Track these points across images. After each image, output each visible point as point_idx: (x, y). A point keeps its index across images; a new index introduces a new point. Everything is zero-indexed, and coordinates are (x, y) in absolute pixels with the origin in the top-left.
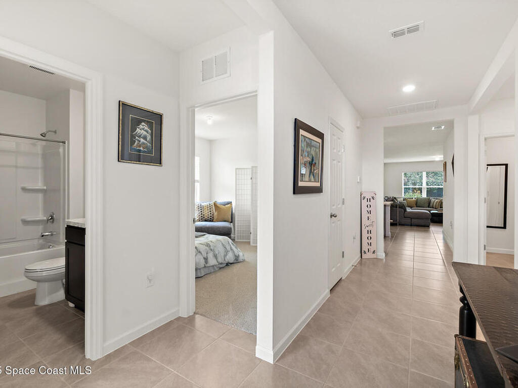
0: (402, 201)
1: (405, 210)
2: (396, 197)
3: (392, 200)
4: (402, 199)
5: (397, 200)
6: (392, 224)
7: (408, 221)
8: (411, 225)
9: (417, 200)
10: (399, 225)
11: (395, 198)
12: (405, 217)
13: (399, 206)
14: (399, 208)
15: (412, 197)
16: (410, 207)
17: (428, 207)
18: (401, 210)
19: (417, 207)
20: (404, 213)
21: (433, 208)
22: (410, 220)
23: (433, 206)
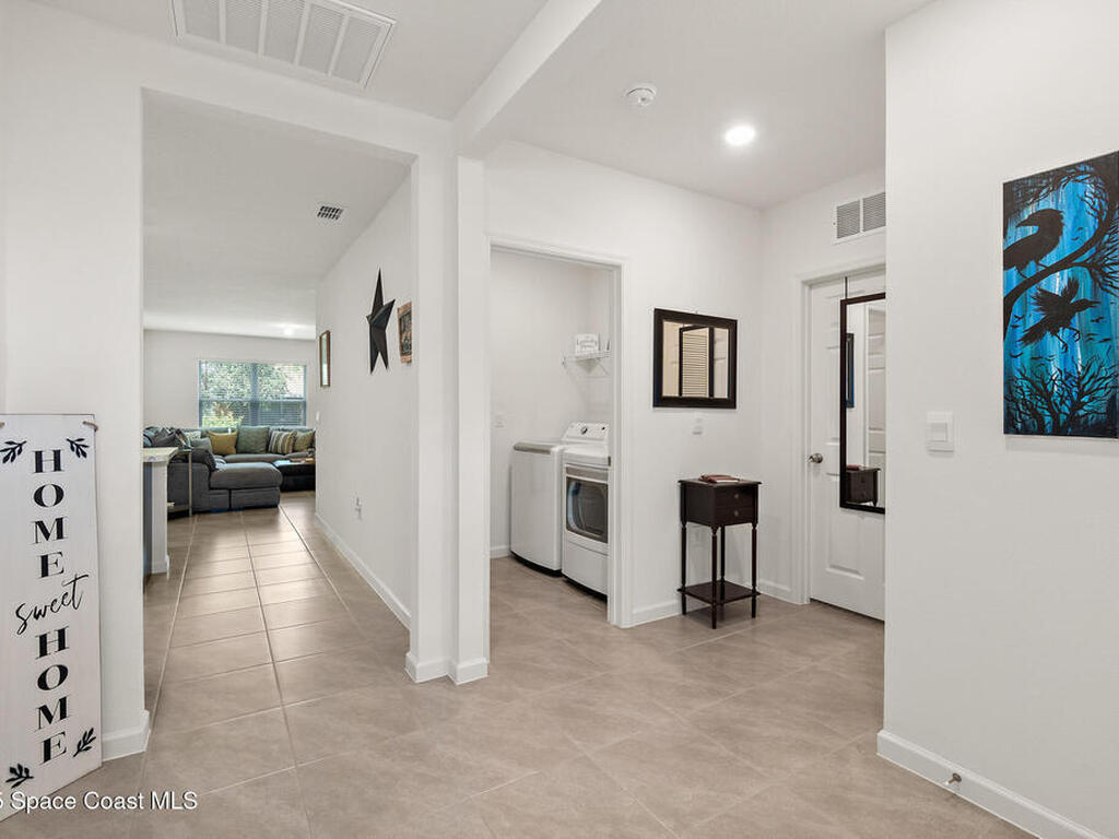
0: (199, 439)
1: (212, 468)
2: (181, 427)
3: (171, 442)
4: (199, 433)
5: (184, 437)
6: (173, 516)
7: (223, 496)
8: (230, 510)
9: (238, 434)
10: (194, 513)
11: (179, 432)
12: (211, 489)
13: (193, 457)
14: (193, 461)
15: (224, 426)
16: (224, 456)
17: (267, 451)
18: (199, 466)
19: (237, 453)
20: (210, 475)
21: (277, 453)
22: (227, 495)
23: (276, 447)
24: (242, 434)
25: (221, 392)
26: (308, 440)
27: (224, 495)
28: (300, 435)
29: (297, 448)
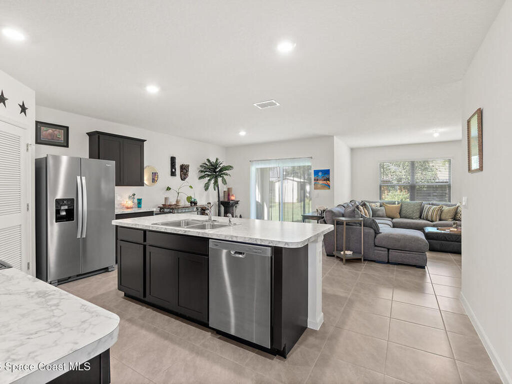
0: (378, 208)
1: (377, 232)
4: (378, 204)
7: (382, 253)
8: (388, 263)
9: (401, 206)
10: (365, 261)
12: (376, 246)
14: (364, 226)
15: (393, 200)
16: (392, 219)
17: (420, 217)
18: (368, 230)
19: (401, 217)
20: (375, 237)
21: (427, 220)
22: (387, 252)
23: (427, 215)
24: (404, 206)
25: (399, 180)
26: (452, 214)
27: (384, 252)
28: (445, 208)
29: (443, 217)
